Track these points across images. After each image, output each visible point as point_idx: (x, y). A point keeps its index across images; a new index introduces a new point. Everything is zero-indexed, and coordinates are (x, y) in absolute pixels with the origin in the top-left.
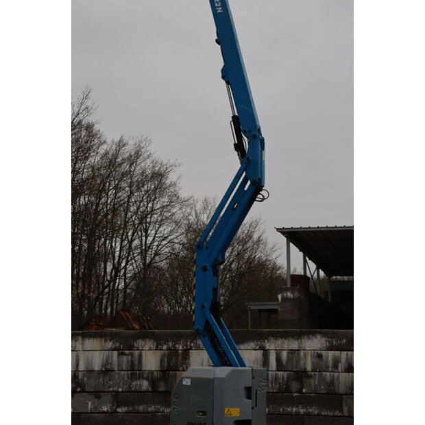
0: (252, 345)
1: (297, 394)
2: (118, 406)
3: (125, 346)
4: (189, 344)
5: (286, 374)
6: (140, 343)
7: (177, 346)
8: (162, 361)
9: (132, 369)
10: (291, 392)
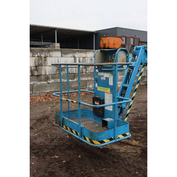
1: (85, 73)
4: (47, 54)
7: (42, 55)
8: (35, 62)
10: (83, 73)
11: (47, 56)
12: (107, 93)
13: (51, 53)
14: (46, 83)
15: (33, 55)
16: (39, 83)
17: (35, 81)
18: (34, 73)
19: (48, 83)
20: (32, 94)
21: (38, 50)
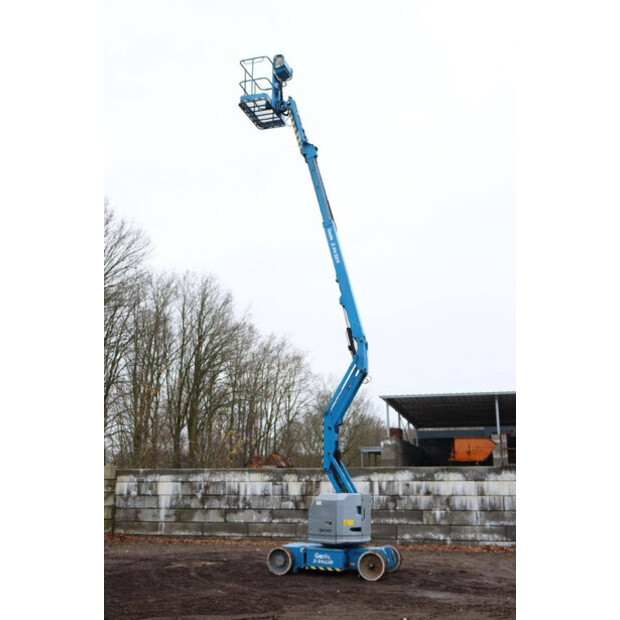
0: (362, 478)
1: (393, 511)
2: (273, 518)
3: (277, 479)
4: (320, 477)
5: (385, 497)
6: (287, 477)
7: (312, 479)
8: (302, 489)
9: (282, 494)
10: (389, 510)
11: (320, 480)
15: (298, 479)
17: (300, 517)
18: (300, 506)
21: (307, 471)
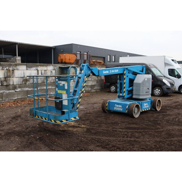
8: (4, 74)
10: (45, 83)
11: (14, 69)
12: (64, 94)
13: (18, 67)
14: (14, 91)
15: (2, 69)
16: (8, 92)
17: (4, 90)
18: (4, 84)
19: (16, 91)
20: (2, 101)
21: (7, 64)
